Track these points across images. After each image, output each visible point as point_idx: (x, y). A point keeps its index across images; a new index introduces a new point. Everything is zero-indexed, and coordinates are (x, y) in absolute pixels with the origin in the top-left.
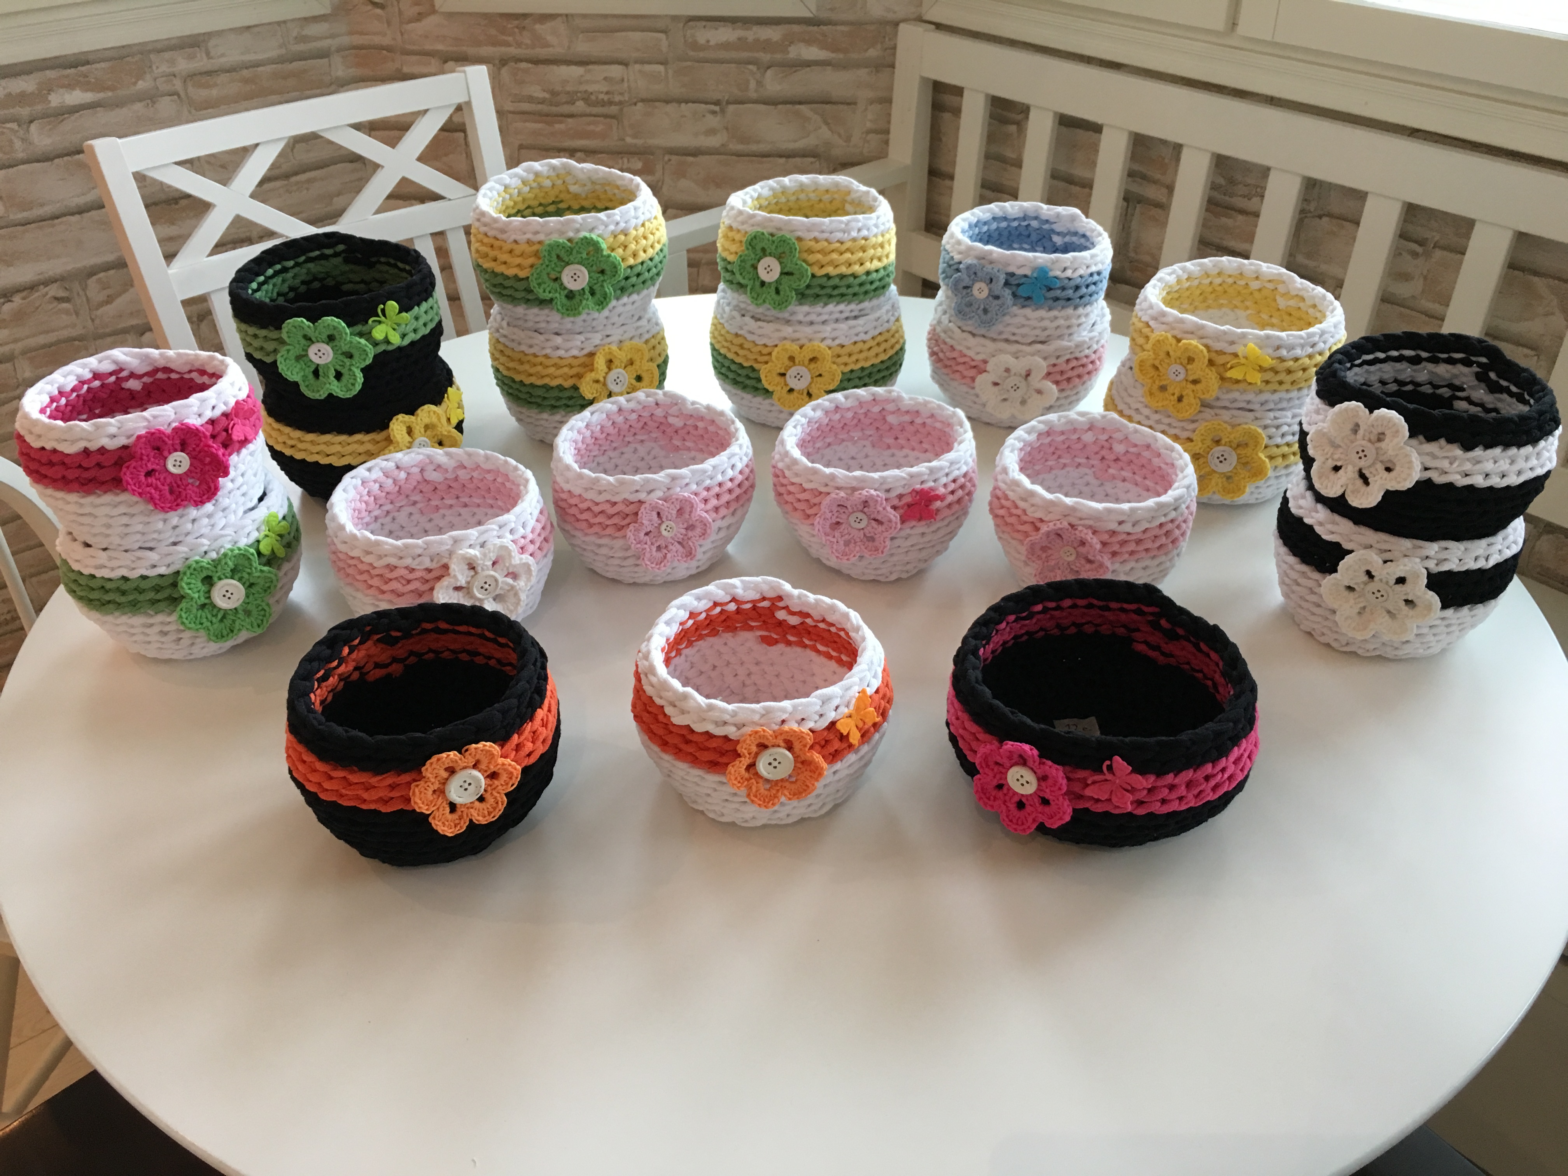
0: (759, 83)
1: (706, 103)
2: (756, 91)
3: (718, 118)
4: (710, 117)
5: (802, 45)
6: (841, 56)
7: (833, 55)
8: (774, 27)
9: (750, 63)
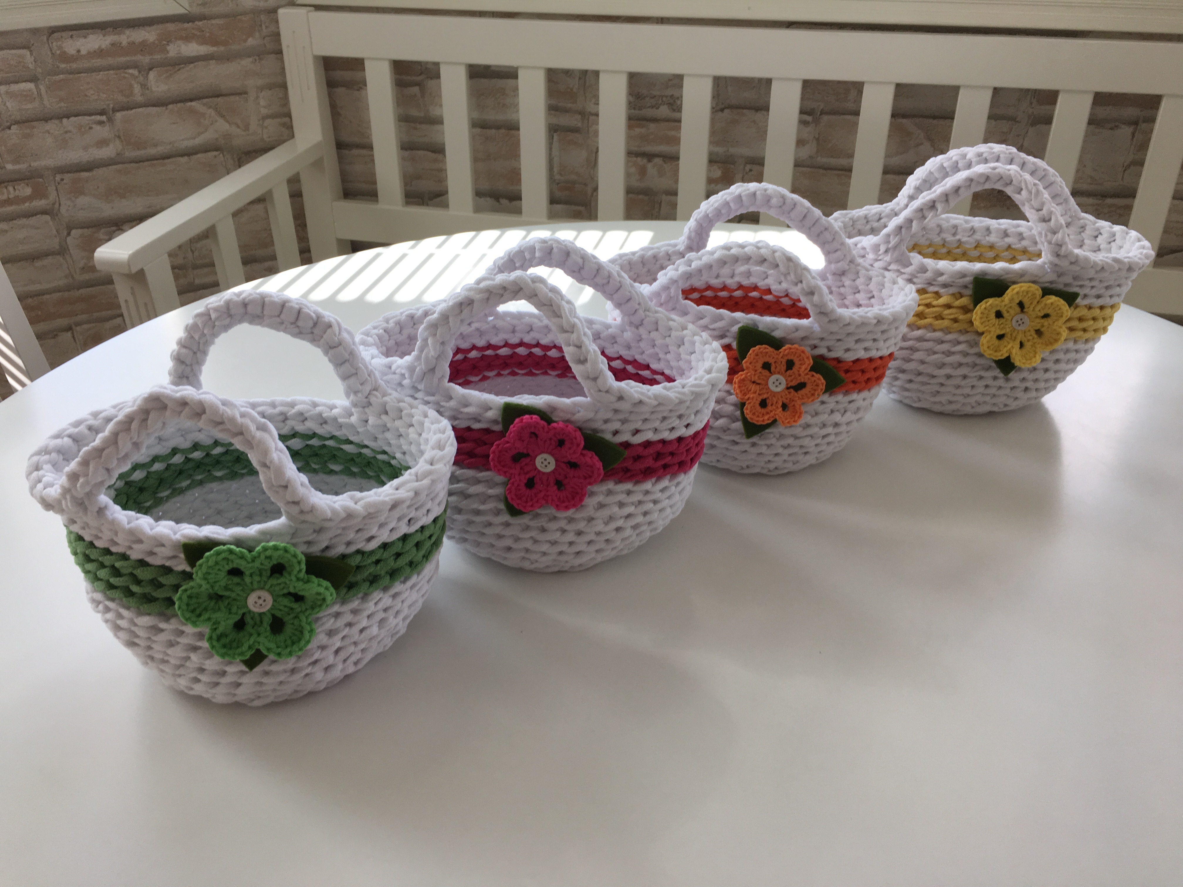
0: (144, 86)
1: (90, 115)
2: (142, 95)
3: (107, 128)
4: (98, 128)
5: (179, 42)
6: (222, 48)
7: (215, 49)
8: (147, 28)
9: (128, 67)
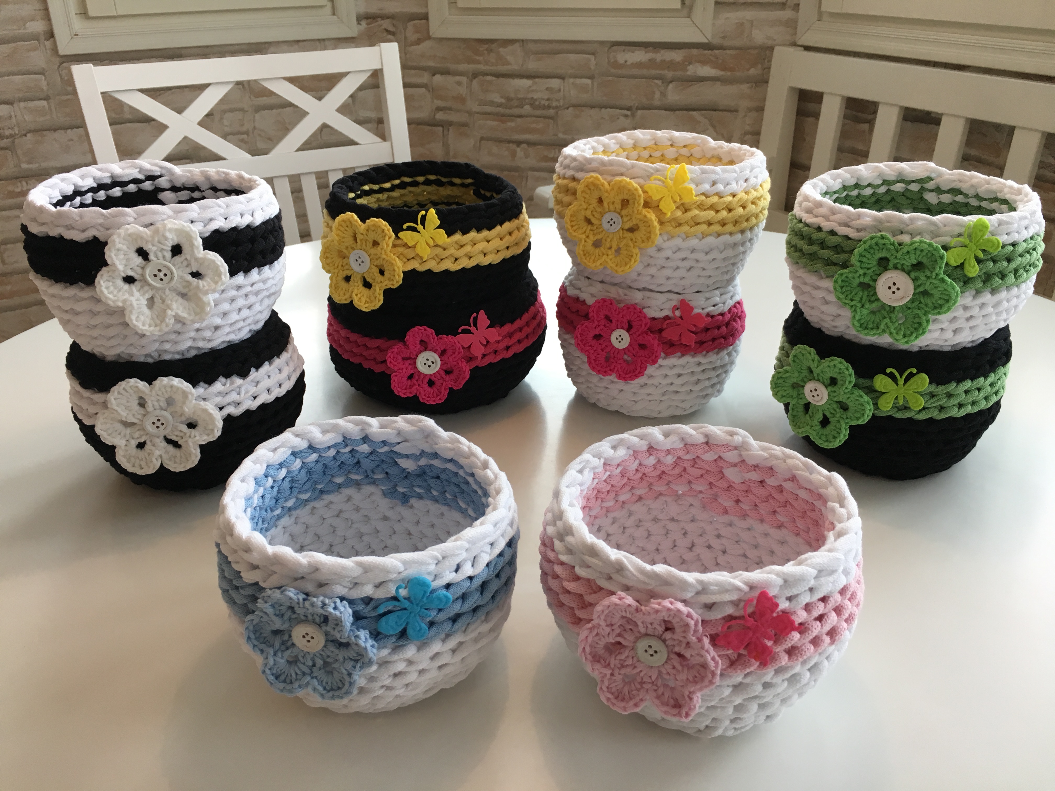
0: (663, 94)
1: (621, 109)
2: (660, 100)
3: (629, 120)
4: (622, 118)
5: (698, 64)
6: (729, 73)
7: (722, 73)
8: (677, 51)
9: (656, 78)
